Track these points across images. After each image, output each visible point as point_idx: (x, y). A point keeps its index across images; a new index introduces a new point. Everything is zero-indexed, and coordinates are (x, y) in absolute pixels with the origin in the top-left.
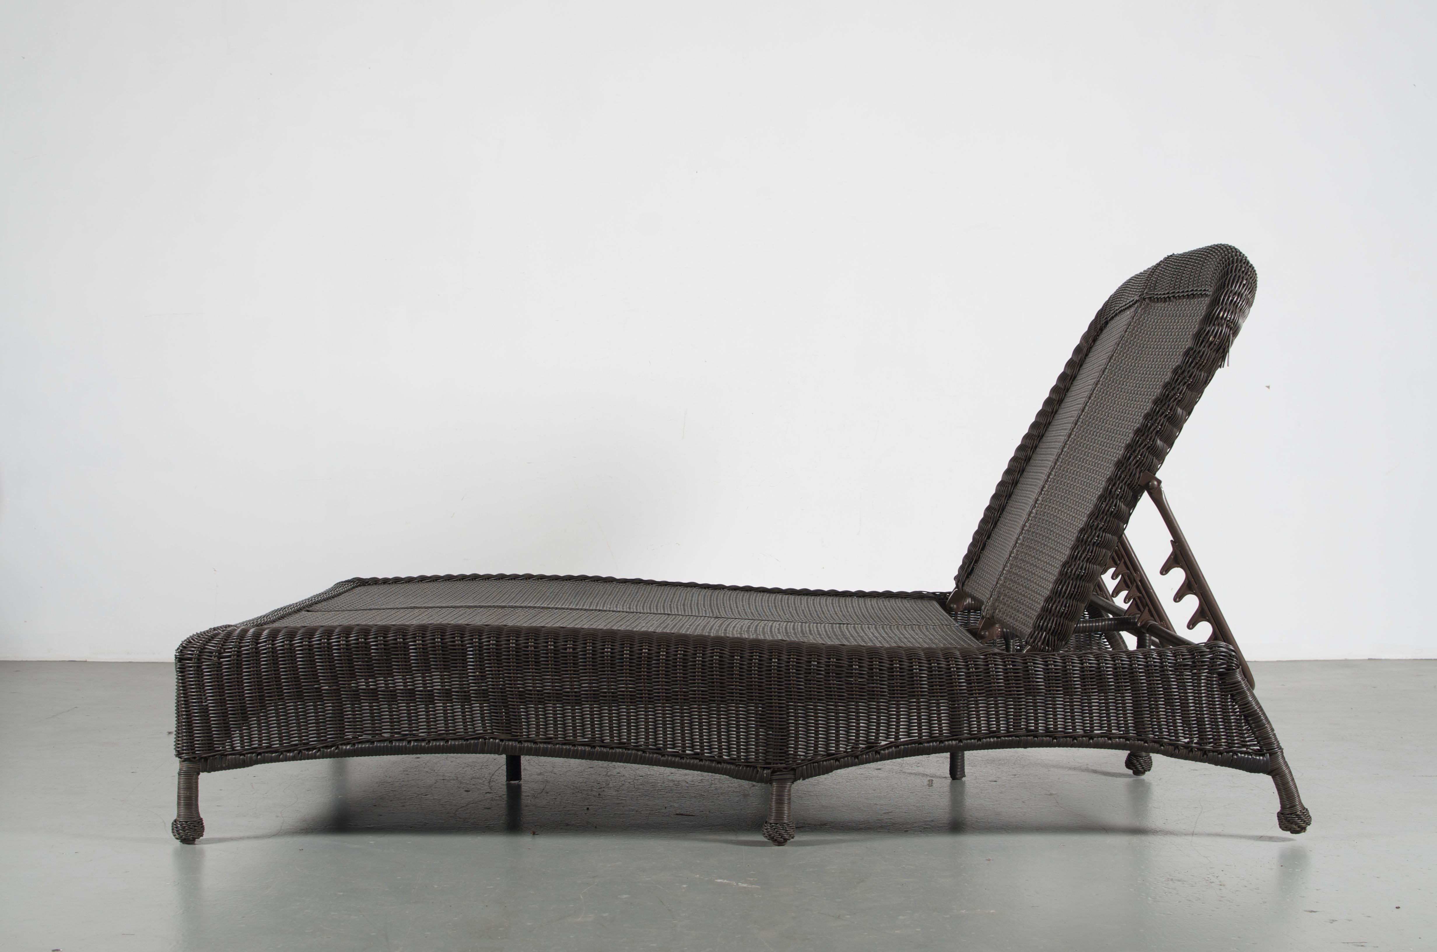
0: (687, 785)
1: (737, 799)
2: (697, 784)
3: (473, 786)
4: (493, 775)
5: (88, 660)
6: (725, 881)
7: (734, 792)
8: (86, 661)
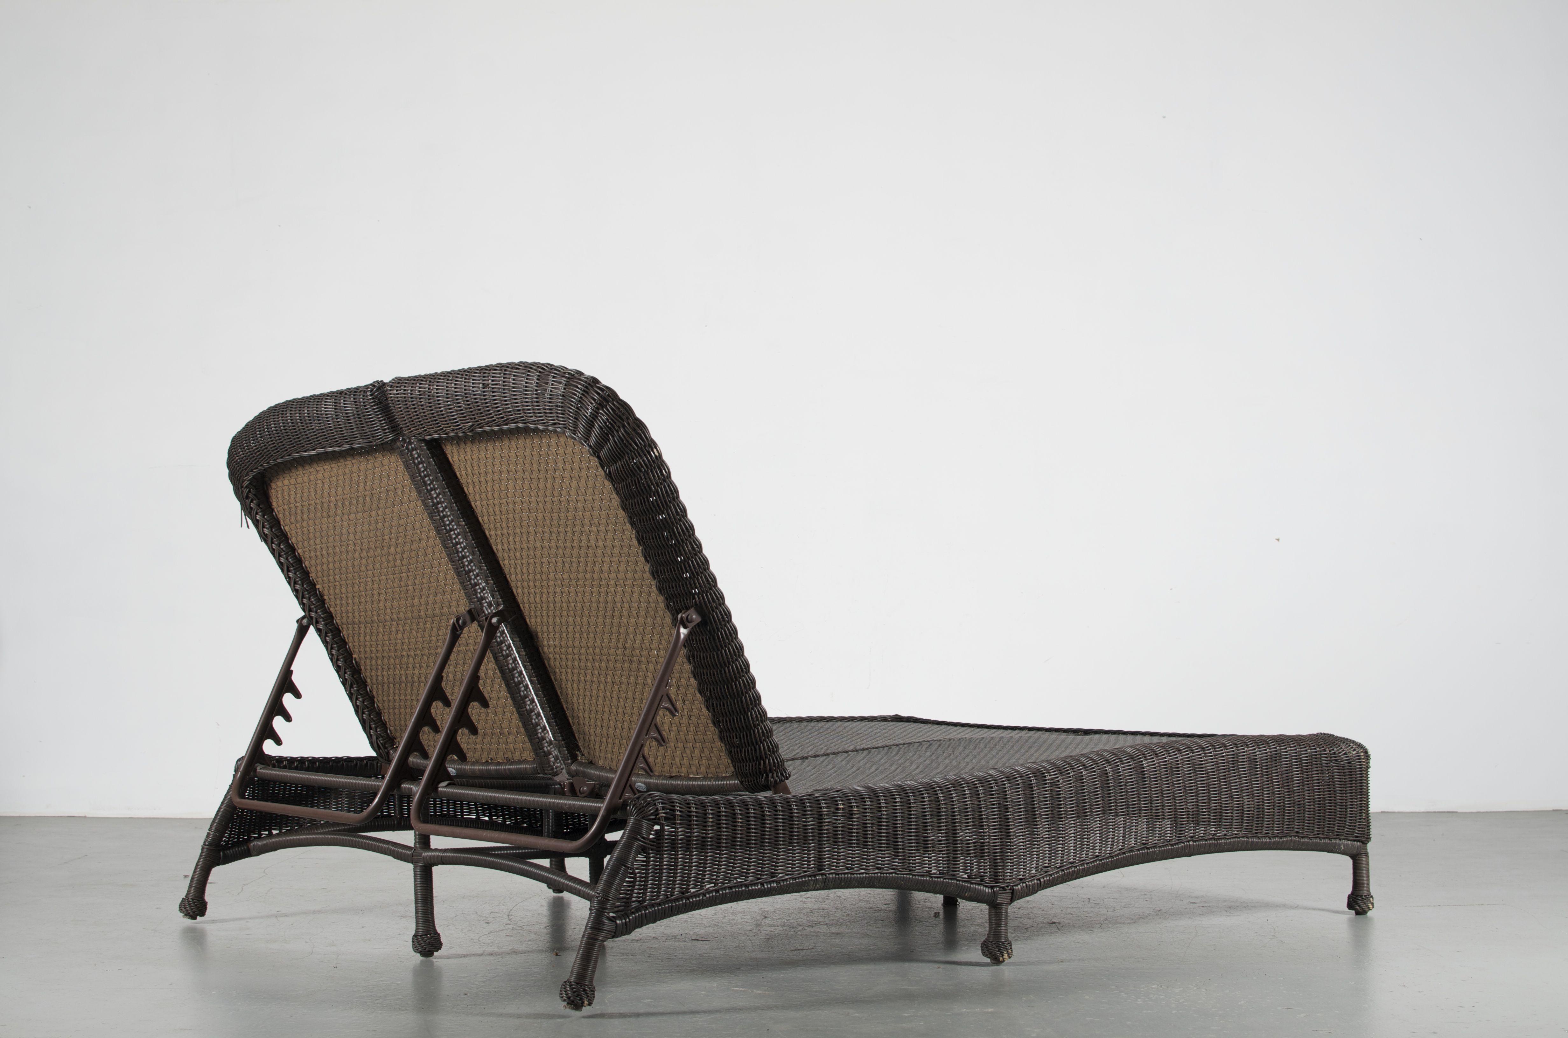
0: (701, 917)
1: (751, 927)
2: (710, 916)
3: (493, 919)
4: (511, 910)
5: (88, 816)
6: (741, 989)
7: (747, 922)
8: (85, 817)
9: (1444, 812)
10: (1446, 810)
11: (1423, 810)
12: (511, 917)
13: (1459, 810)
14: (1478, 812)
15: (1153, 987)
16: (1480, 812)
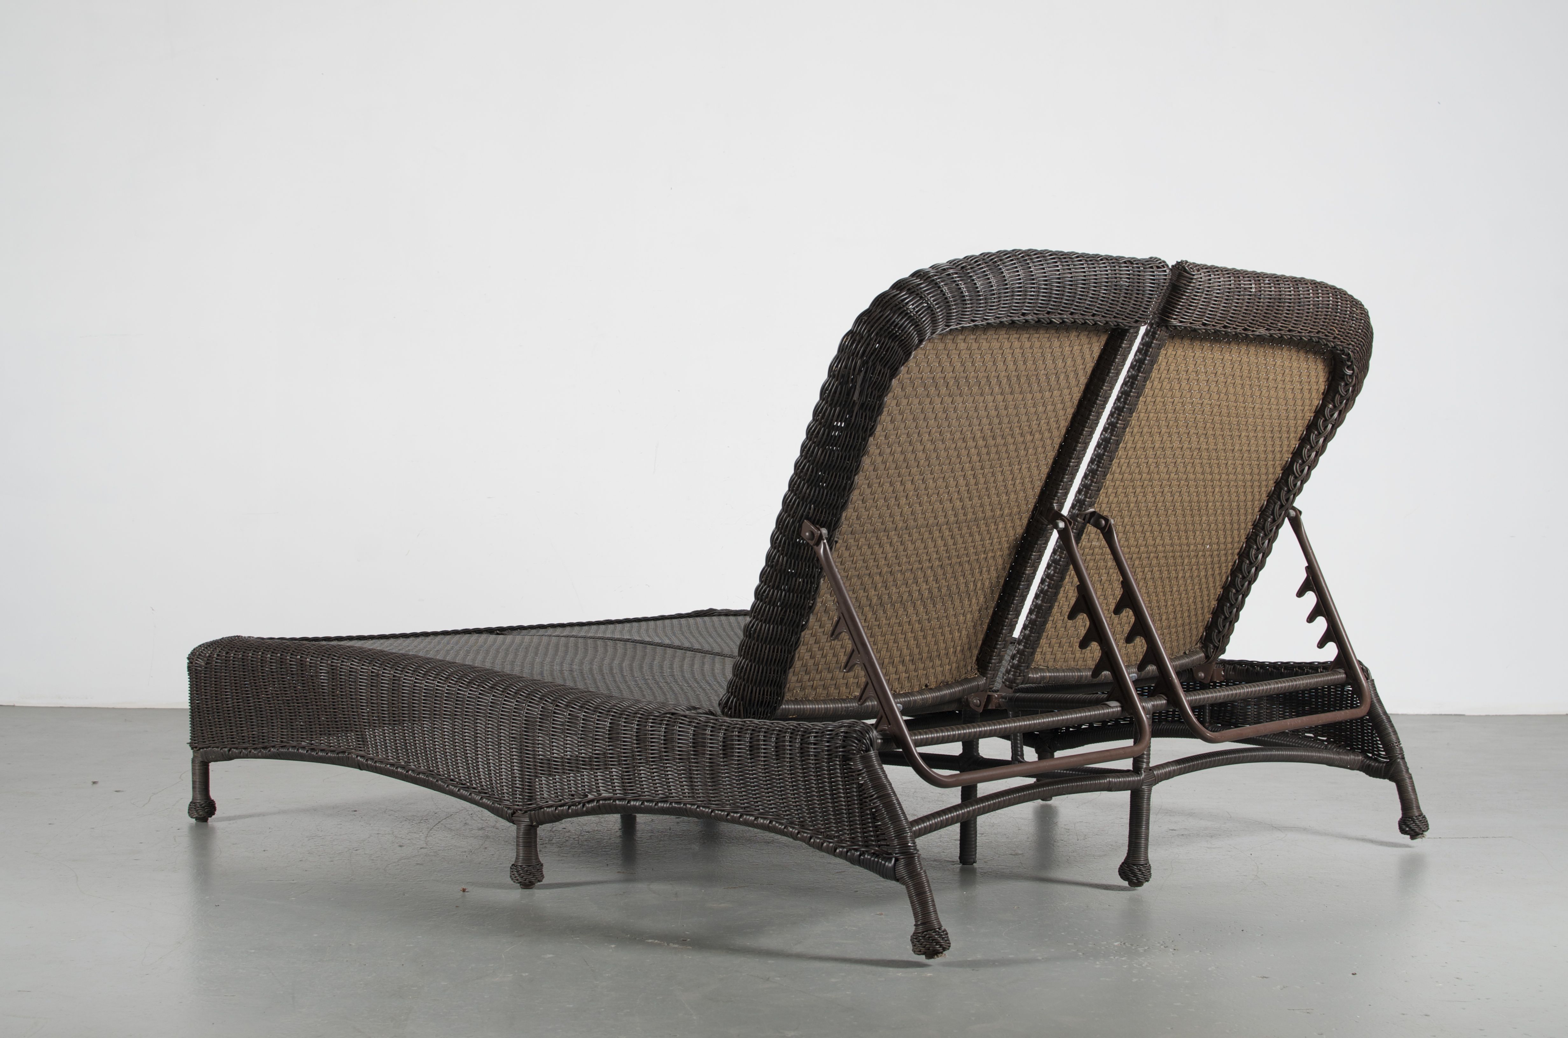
5: (16, 705)
8: (14, 706)
9: (1451, 715)
10: (1453, 713)
11: (1428, 712)
12: (428, 839)
13: (1467, 713)
14: (1486, 716)
15: (1116, 944)
16: (1489, 716)
